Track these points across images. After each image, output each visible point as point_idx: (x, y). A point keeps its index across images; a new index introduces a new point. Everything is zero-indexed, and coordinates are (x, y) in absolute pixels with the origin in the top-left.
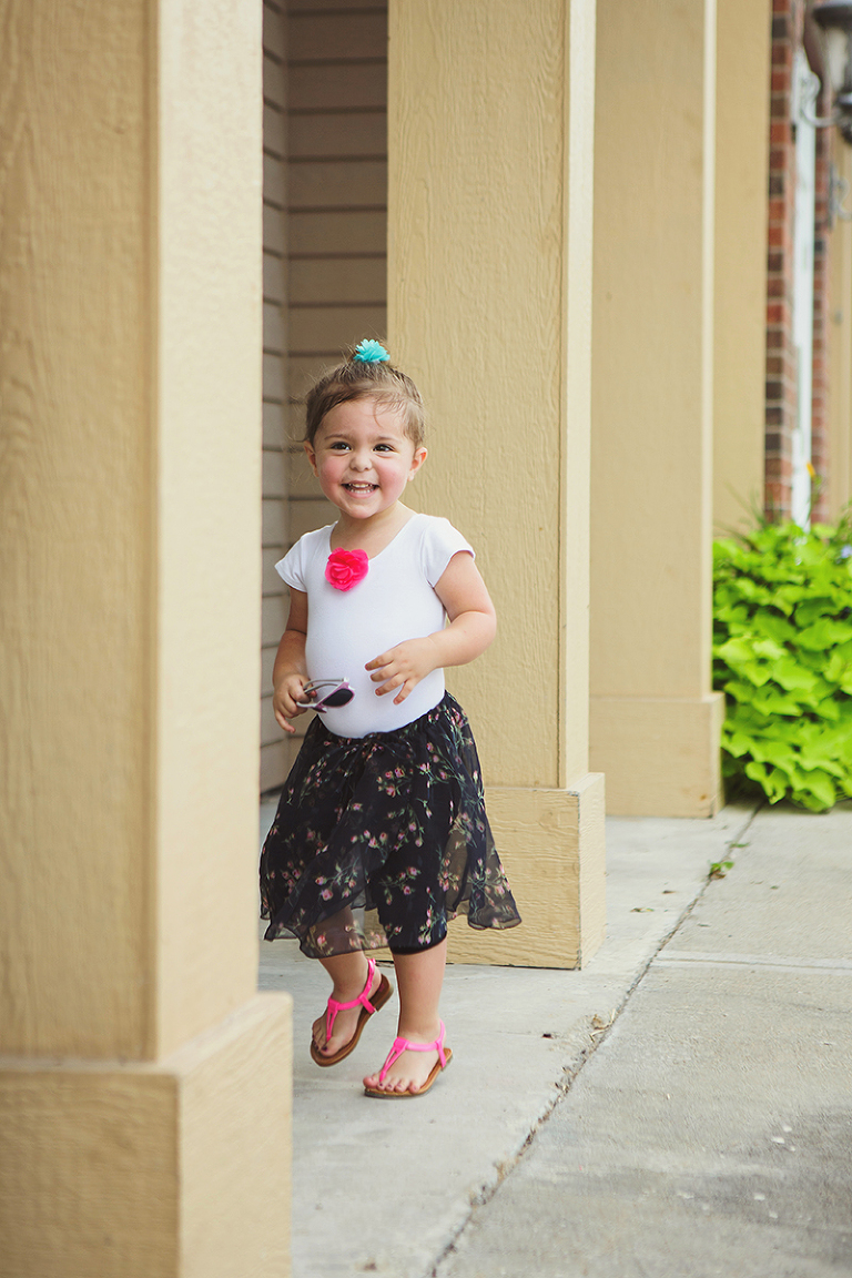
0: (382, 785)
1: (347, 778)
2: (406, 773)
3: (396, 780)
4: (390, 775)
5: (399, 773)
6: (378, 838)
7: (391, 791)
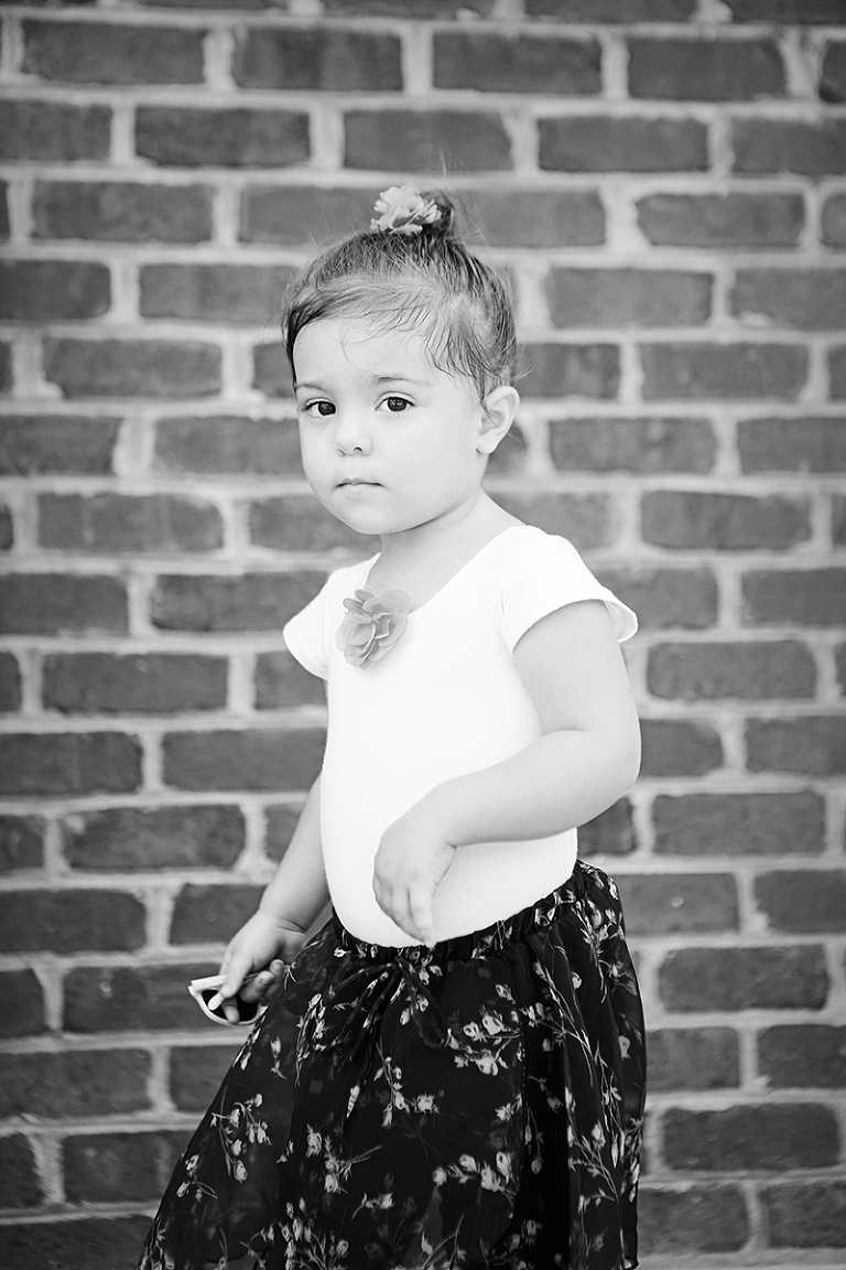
0: (461, 1053)
1: (367, 1030)
2: (507, 1021)
3: (491, 1040)
4: (472, 1031)
5: (493, 1026)
6: (494, 1168)
7: (487, 1064)
